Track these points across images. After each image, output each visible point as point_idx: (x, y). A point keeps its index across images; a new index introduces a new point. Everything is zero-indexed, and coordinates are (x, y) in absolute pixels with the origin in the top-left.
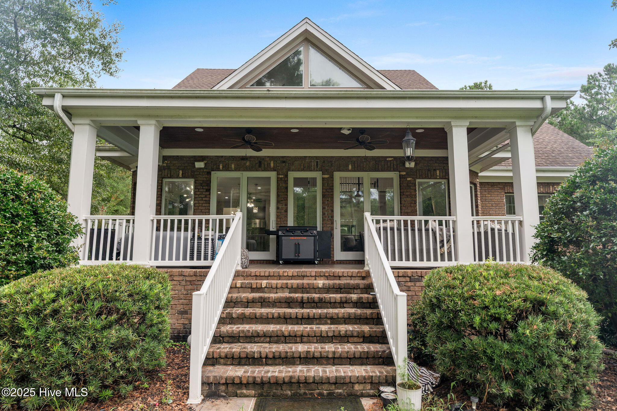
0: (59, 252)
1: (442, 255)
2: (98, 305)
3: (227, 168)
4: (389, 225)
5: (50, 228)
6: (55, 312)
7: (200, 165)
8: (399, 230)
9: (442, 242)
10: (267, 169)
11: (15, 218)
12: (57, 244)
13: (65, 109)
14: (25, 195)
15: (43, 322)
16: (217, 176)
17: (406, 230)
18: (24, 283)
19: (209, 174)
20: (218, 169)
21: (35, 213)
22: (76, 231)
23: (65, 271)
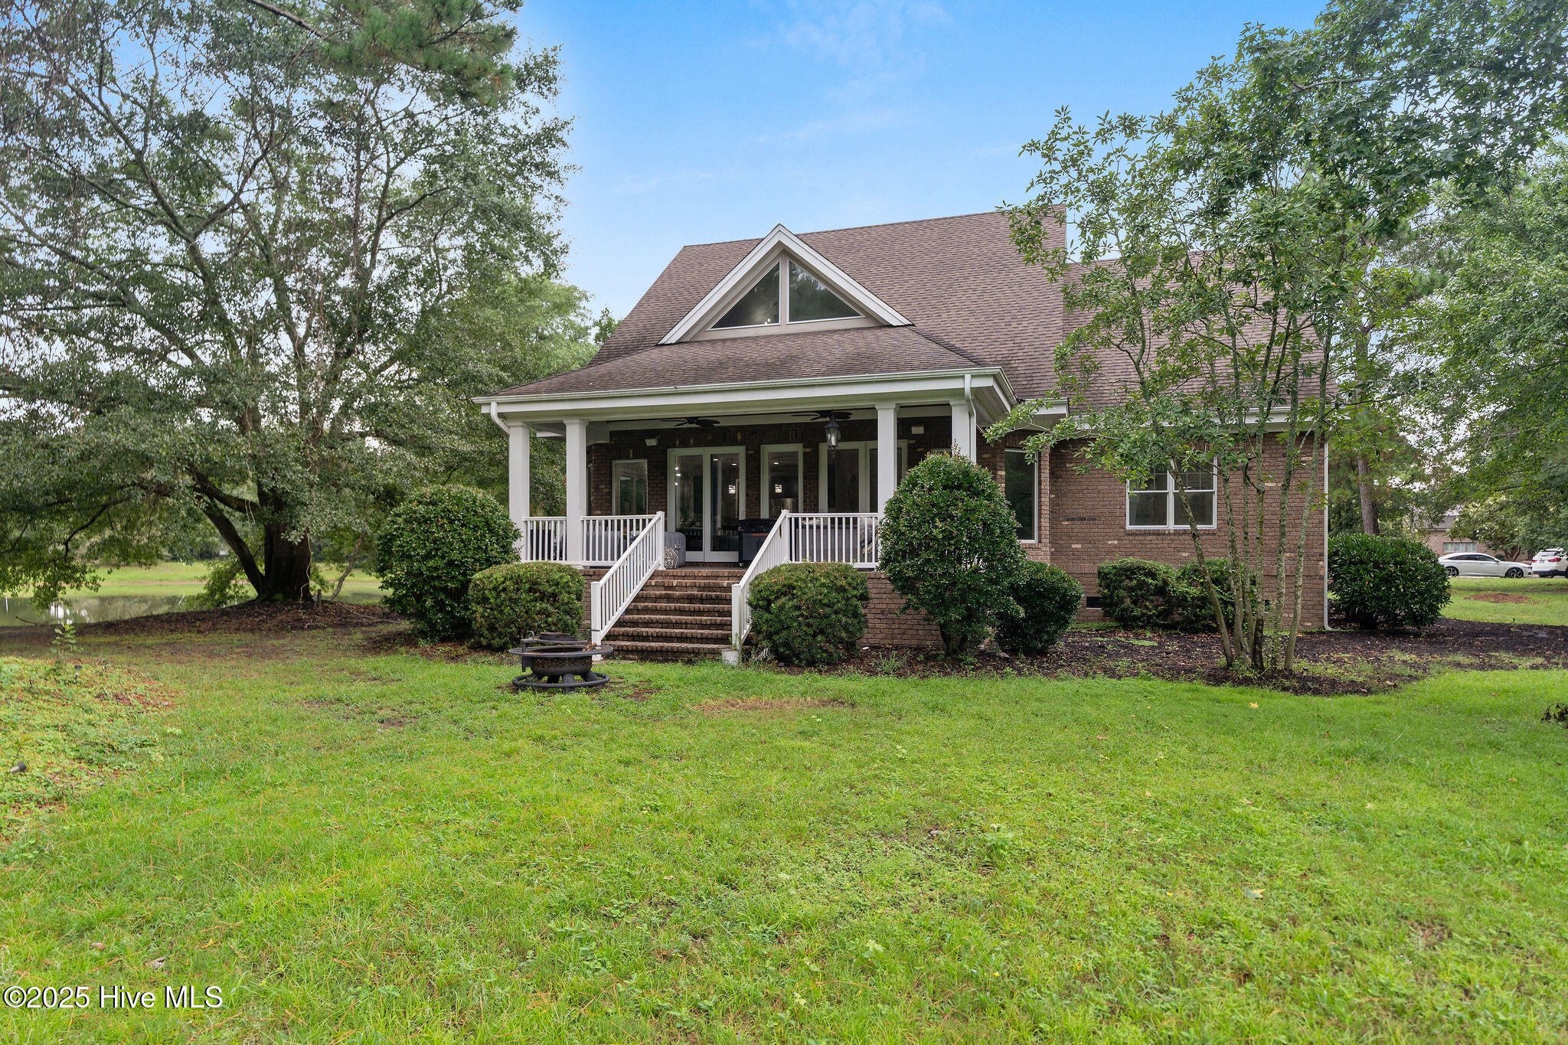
0: (506, 552)
1: (863, 556)
2: (527, 586)
3: (685, 444)
4: (814, 522)
5: (498, 535)
6: (505, 589)
7: (651, 442)
8: (825, 527)
9: (862, 542)
10: (734, 443)
11: (476, 528)
12: (503, 547)
13: (501, 415)
14: (479, 510)
15: (498, 595)
16: (675, 454)
17: (833, 528)
18: (487, 572)
19: (665, 453)
20: (675, 446)
21: (487, 523)
22: (517, 535)
23: (510, 566)
